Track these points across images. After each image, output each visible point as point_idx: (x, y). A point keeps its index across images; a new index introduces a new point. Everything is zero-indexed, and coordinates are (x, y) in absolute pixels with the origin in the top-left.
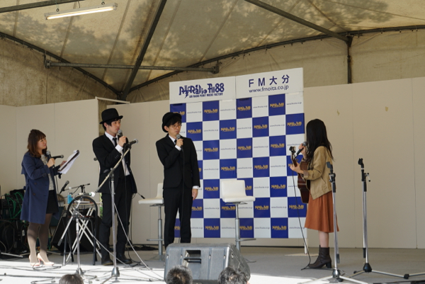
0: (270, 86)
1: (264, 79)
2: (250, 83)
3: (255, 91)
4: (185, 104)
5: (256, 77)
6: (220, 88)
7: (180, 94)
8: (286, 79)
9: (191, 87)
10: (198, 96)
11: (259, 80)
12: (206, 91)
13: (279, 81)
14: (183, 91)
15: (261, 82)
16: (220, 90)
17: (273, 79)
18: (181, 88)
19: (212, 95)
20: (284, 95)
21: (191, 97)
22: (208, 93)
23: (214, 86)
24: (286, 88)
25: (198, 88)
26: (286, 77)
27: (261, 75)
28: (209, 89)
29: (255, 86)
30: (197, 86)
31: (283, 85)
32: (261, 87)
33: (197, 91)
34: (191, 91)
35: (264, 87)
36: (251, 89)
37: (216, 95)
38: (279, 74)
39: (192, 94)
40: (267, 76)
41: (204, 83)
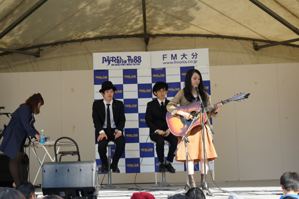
0: (181, 61)
1: (176, 55)
2: (164, 58)
3: (168, 63)
4: (107, 71)
5: (169, 53)
6: (138, 60)
7: (103, 62)
8: (195, 56)
9: (113, 57)
10: (119, 65)
11: (172, 55)
12: (126, 62)
13: (189, 57)
14: (106, 61)
15: (174, 57)
16: (137, 61)
17: (184, 55)
18: (103, 58)
19: (131, 65)
20: (194, 67)
21: (113, 65)
22: (127, 62)
23: (132, 58)
24: (195, 62)
25: (119, 59)
26: (194, 54)
27: (174, 52)
28: (129, 60)
29: (168, 59)
30: (118, 57)
31: (193, 60)
32: (173, 61)
33: (118, 61)
34: (112, 61)
35: (176, 61)
36: (164, 61)
37: (134, 65)
38: (189, 52)
39: (114, 63)
40: (179, 53)
41: (124, 56)
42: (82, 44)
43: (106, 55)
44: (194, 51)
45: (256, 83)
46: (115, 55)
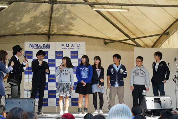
0: (71, 48)
1: (68, 44)
2: (62, 46)
3: (64, 49)
4: (32, 51)
5: (65, 43)
6: (48, 46)
7: (30, 47)
8: (78, 45)
9: (35, 44)
10: (38, 49)
11: (66, 44)
12: (42, 47)
13: (76, 46)
14: (31, 46)
16: (48, 47)
17: (73, 45)
18: (30, 44)
19: (45, 49)
20: (78, 51)
21: (35, 48)
22: (43, 47)
23: (46, 45)
24: (78, 49)
25: (38, 45)
26: (78, 44)
27: (67, 43)
28: (44, 46)
29: (65, 46)
30: (38, 44)
31: (77, 47)
32: (67, 47)
34: (35, 46)
35: (69, 47)
36: (62, 48)
37: (46, 49)
38: (75, 43)
39: (36, 47)
40: (70, 43)
41: (41, 44)
42: (14, 37)
43: (31, 43)
44: (78, 43)
45: (107, 61)
46: (37, 43)
